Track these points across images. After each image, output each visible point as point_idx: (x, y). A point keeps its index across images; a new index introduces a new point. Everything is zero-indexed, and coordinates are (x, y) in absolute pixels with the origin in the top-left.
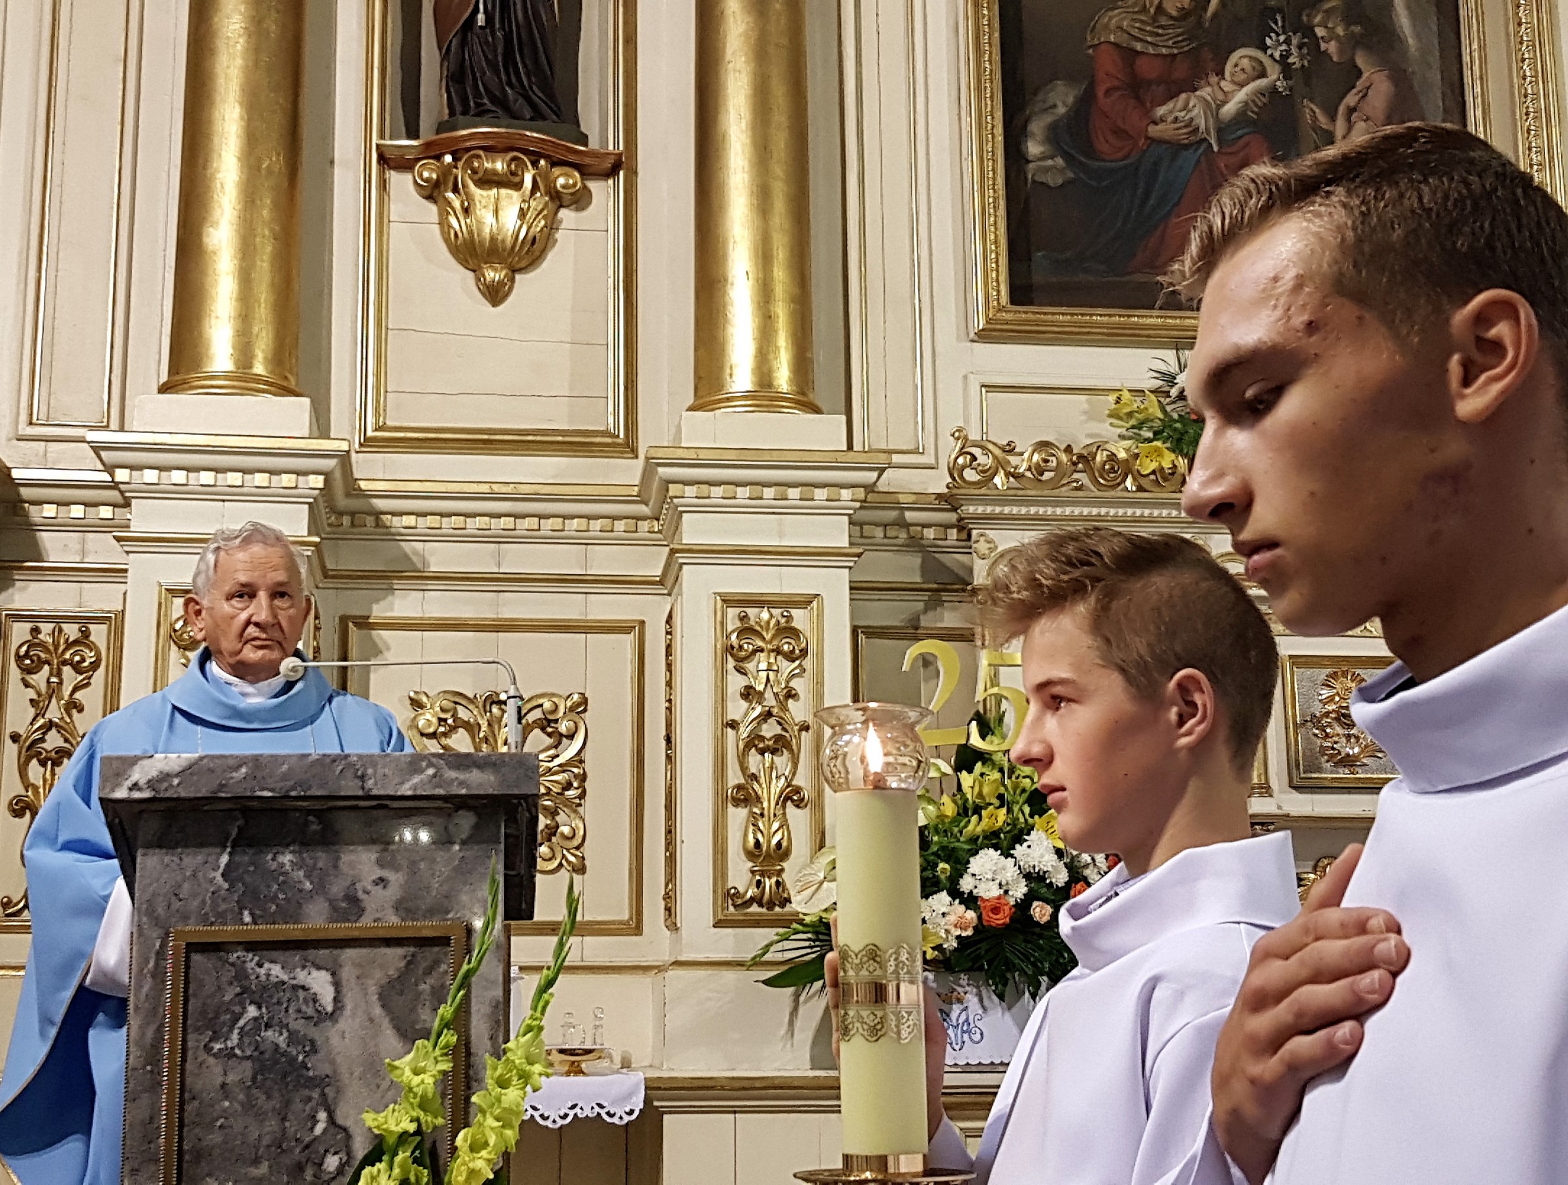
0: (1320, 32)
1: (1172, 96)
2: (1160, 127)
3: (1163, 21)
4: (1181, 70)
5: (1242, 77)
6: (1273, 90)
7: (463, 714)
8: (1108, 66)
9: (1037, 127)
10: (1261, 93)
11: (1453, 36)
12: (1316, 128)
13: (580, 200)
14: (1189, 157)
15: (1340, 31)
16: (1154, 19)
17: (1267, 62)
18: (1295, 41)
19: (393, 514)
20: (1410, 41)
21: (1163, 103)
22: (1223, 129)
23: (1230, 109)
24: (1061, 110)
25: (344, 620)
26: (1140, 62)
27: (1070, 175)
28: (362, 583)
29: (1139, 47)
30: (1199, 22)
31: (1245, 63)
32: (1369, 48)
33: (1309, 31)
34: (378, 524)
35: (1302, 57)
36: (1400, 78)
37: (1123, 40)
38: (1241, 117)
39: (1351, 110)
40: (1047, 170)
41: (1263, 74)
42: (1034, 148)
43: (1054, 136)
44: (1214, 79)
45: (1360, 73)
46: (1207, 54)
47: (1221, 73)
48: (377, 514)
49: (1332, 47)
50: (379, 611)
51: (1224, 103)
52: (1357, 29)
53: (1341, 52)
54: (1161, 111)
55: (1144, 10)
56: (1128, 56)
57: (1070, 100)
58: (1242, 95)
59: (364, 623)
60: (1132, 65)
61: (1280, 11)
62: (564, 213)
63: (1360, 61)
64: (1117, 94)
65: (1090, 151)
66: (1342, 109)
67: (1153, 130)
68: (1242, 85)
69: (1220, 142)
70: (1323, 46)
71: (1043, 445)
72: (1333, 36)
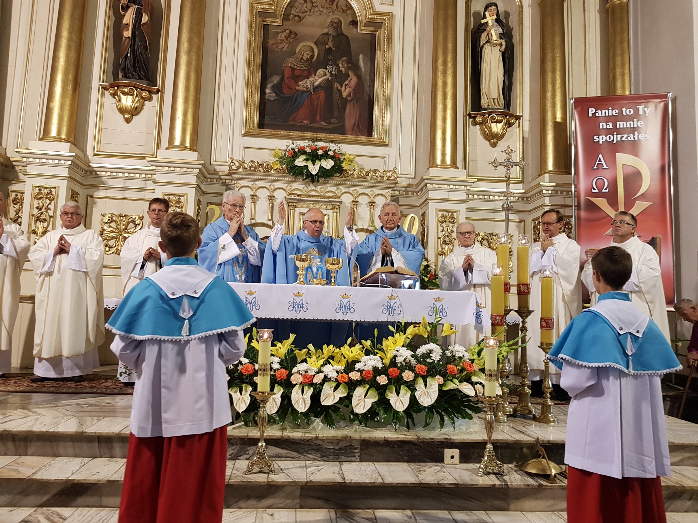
0: (340, 65)
1: (303, 80)
2: (300, 87)
3: (303, 61)
4: (305, 74)
5: (320, 76)
6: (328, 79)
7: (114, 219)
8: (287, 73)
9: (269, 86)
10: (325, 80)
11: (373, 68)
12: (337, 89)
13: (150, 99)
14: (305, 95)
15: (345, 65)
16: (300, 60)
17: (327, 72)
18: (334, 68)
19: (100, 172)
20: (363, 69)
21: (301, 81)
22: (315, 88)
23: (317, 83)
24: (276, 82)
25: (88, 196)
26: (296, 71)
27: (276, 98)
28: (92, 187)
29: (296, 67)
30: (311, 62)
31: (322, 72)
32: (352, 70)
33: (338, 66)
34: (96, 174)
35: (335, 72)
36: (359, 77)
37: (292, 66)
38: (319, 86)
39: (346, 85)
40: (270, 96)
41: (326, 75)
42: (268, 91)
43: (273, 88)
44: (313, 76)
45: (349, 76)
46: (312, 69)
47: (315, 75)
48: (96, 171)
49: (343, 70)
50: (96, 194)
51: (316, 82)
52: (350, 65)
53: (345, 71)
54: (300, 83)
55: (298, 58)
56: (293, 69)
57: (278, 80)
58: (320, 80)
59: (92, 197)
60: (294, 72)
61: (332, 60)
62: (146, 102)
63: (350, 73)
64: (289, 79)
65: (282, 92)
66: (344, 85)
67: (297, 88)
68: (320, 78)
69: (314, 91)
70: (341, 69)
71: (252, 162)
72: (343, 66)
